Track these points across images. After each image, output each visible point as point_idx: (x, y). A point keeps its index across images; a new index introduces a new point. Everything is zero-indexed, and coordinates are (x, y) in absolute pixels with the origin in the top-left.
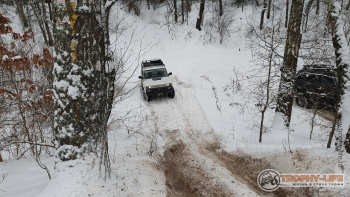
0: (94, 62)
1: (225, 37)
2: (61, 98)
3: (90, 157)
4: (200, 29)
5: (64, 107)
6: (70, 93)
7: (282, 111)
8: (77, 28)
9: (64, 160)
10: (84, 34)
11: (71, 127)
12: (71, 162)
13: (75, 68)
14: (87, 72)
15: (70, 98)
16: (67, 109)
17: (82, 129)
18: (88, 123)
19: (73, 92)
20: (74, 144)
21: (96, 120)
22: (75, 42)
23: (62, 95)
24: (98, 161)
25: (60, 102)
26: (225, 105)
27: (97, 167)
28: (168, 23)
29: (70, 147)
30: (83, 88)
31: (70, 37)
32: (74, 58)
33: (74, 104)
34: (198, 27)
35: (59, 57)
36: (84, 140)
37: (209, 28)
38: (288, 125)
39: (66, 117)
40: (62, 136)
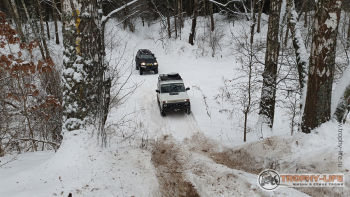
0: (93, 55)
1: (217, 51)
2: (68, 82)
3: (90, 128)
4: (192, 44)
5: (70, 88)
6: (75, 77)
7: (265, 113)
8: (81, 28)
9: (70, 130)
10: (86, 33)
11: (75, 104)
12: (75, 131)
13: (79, 58)
14: (88, 62)
15: (74, 81)
16: (73, 90)
17: (84, 106)
18: (89, 101)
19: (77, 77)
20: (78, 117)
21: (95, 99)
22: (79, 39)
23: (69, 79)
24: (96, 131)
25: (67, 85)
26: (214, 112)
27: (95, 136)
28: (162, 39)
29: (74, 119)
30: (85, 74)
31: (75, 36)
32: (78, 51)
33: (78, 86)
34: (191, 42)
35: (67, 51)
36: (86, 114)
37: (201, 42)
38: (271, 127)
39: (72, 96)
40: (69, 111)
